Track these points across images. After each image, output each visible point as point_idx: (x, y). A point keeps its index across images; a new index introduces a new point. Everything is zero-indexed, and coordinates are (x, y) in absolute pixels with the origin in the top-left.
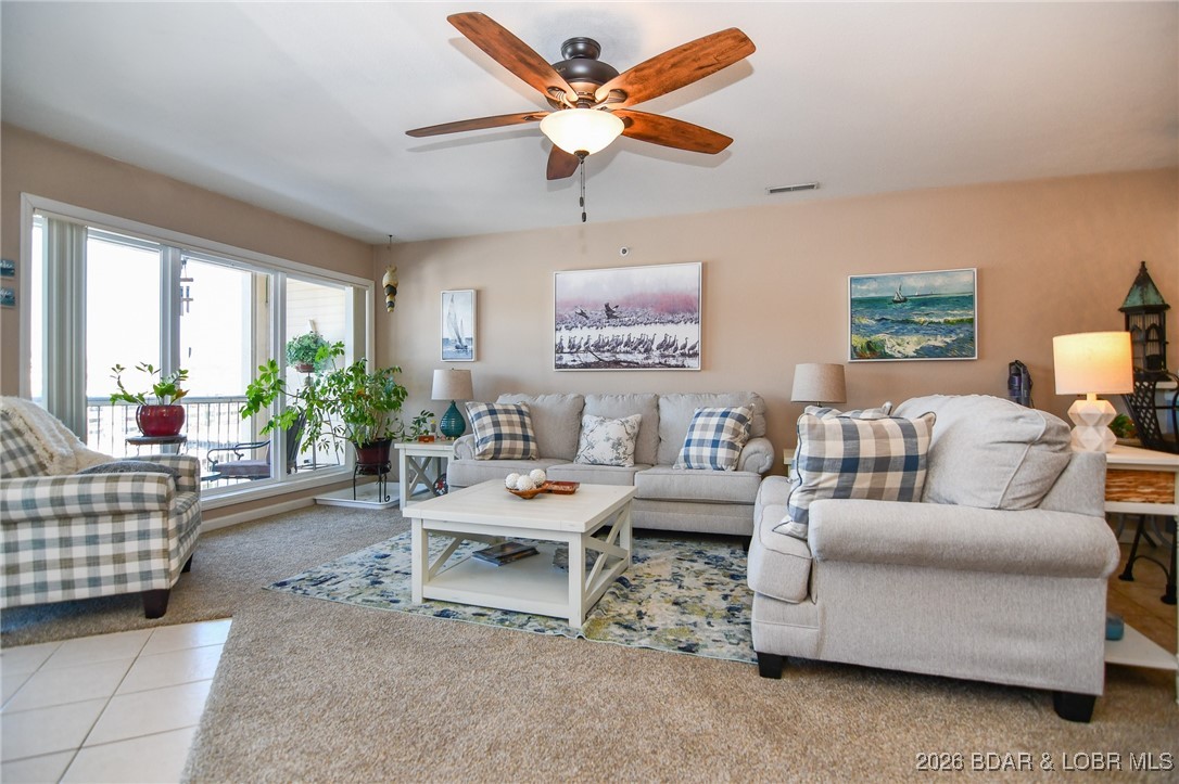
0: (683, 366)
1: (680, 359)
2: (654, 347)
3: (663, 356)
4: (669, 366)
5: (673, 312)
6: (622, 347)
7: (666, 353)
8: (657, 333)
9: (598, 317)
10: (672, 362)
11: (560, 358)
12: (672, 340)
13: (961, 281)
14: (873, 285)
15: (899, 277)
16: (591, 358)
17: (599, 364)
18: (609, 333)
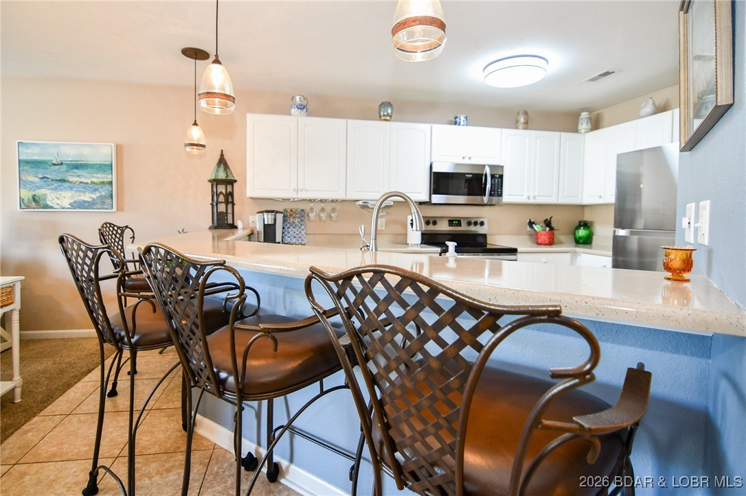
13: (103, 153)
14: (37, 150)
15: (57, 145)
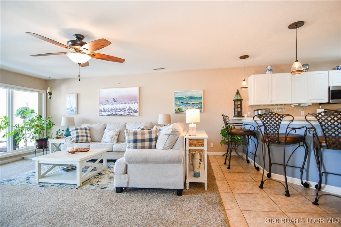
0: (134, 115)
1: (134, 113)
2: (126, 110)
3: (129, 112)
4: (130, 115)
5: (131, 101)
6: (118, 110)
7: (130, 111)
8: (127, 106)
9: (111, 102)
10: (131, 114)
11: (101, 113)
12: (131, 108)
13: (199, 93)
14: (180, 94)
15: (185, 92)
16: (109, 113)
17: (112, 115)
18: (115, 106)
